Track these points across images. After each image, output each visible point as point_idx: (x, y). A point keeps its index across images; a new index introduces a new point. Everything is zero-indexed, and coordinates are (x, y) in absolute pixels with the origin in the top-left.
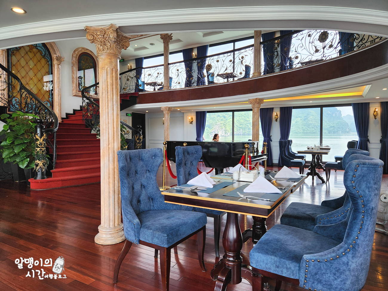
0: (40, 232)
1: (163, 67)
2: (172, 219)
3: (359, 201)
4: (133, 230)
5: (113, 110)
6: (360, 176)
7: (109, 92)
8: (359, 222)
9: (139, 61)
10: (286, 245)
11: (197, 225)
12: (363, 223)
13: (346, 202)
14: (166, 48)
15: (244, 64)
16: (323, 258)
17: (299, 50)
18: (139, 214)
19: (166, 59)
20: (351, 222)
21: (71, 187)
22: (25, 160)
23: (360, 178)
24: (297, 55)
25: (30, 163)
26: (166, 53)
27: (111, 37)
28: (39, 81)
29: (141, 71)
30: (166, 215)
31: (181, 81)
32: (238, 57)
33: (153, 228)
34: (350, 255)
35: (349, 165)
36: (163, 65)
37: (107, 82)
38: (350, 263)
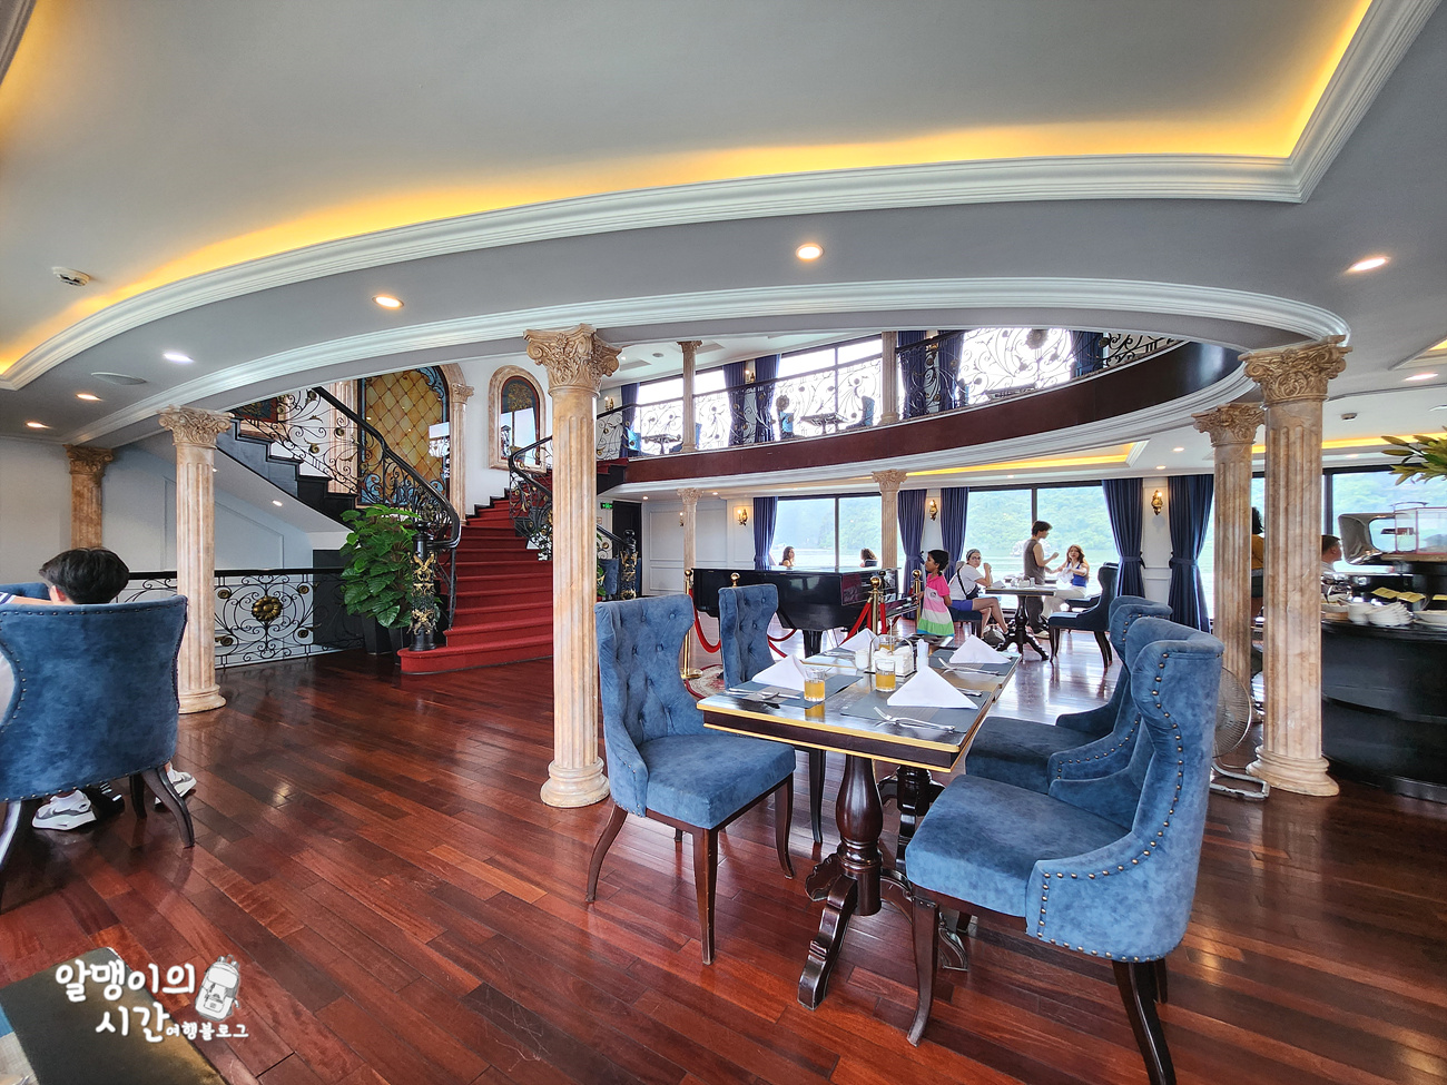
0: (422, 774)
1: (682, 402)
2: (719, 759)
3: (1169, 738)
4: (631, 785)
5: (582, 507)
6: (1172, 678)
7: (574, 468)
8: (1169, 787)
9: (629, 391)
10: (990, 830)
11: (775, 774)
12: (1180, 789)
13: (1119, 722)
14: (688, 361)
15: (861, 395)
16: (1085, 869)
17: (984, 365)
18: (643, 744)
19: (688, 386)
20: (1151, 786)
21: (484, 668)
22: (392, 609)
23: (1173, 684)
24: (979, 376)
25: (401, 614)
26: (688, 372)
27: (580, 351)
28: (422, 438)
29: (633, 411)
30: (702, 749)
31: (720, 434)
32: (846, 381)
33: (677, 781)
34: (1150, 866)
35: (1146, 653)
36: (681, 399)
37: (571, 447)
38: (1151, 885)
